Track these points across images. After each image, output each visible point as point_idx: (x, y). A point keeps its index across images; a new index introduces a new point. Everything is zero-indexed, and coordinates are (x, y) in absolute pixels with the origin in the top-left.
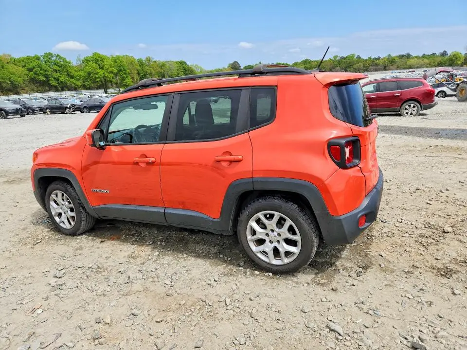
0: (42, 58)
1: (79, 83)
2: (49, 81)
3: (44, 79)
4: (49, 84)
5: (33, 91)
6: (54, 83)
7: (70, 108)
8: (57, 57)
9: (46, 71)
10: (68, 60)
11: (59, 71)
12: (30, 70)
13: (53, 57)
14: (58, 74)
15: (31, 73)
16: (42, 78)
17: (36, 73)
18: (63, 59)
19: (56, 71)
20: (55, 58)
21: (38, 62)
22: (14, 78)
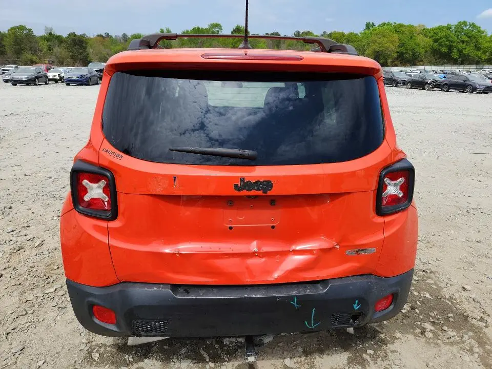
0: (453, 28)
1: (485, 57)
2: (451, 53)
3: (446, 51)
4: (450, 56)
5: (431, 63)
6: (455, 55)
7: (430, 84)
8: (470, 26)
9: (452, 42)
10: (482, 29)
11: (466, 41)
12: (436, 41)
13: (466, 26)
14: (465, 45)
15: (436, 44)
16: (445, 50)
17: (440, 45)
18: (477, 28)
19: (463, 42)
20: (468, 27)
21: (448, 32)
22: (417, 49)
